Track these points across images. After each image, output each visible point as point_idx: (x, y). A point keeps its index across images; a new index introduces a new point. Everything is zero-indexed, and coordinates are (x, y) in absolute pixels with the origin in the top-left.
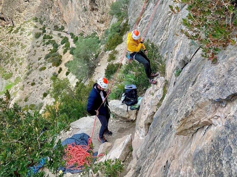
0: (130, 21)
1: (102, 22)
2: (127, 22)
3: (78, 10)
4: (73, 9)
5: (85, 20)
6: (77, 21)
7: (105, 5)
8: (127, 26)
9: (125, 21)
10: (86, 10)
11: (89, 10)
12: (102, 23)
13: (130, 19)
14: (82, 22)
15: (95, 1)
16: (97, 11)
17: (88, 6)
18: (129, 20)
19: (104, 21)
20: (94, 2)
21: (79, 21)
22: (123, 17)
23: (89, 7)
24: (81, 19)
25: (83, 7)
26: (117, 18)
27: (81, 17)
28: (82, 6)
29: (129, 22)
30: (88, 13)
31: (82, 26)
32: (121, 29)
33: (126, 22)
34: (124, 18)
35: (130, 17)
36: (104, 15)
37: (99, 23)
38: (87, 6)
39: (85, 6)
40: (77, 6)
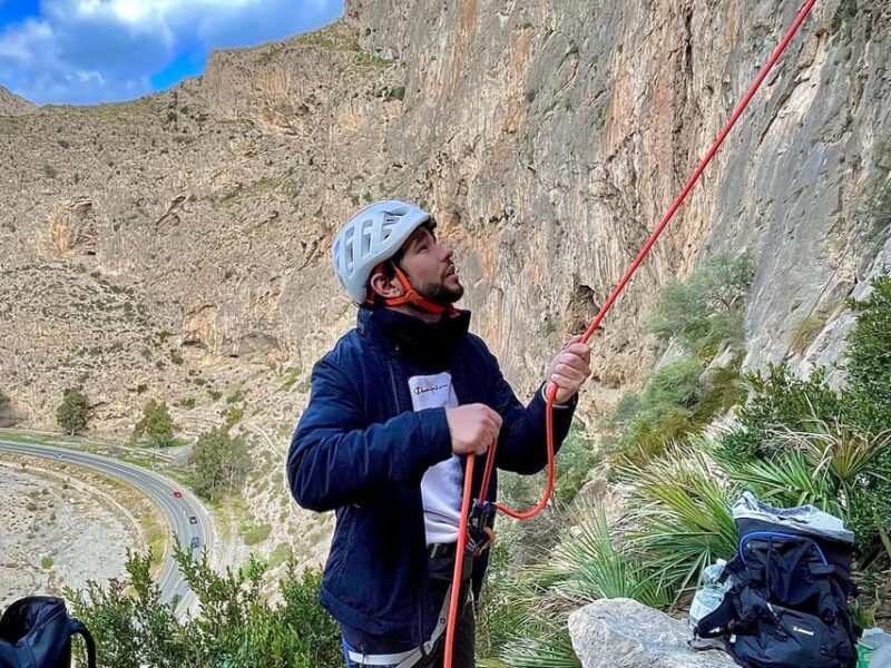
0: (753, 358)
1: (613, 384)
2: (737, 362)
3: (521, 327)
4: (505, 324)
5: (543, 367)
6: (512, 369)
7: (637, 310)
8: (736, 383)
9: (723, 359)
10: (551, 329)
11: (566, 330)
12: (615, 387)
13: (756, 352)
14: (531, 374)
15: (595, 297)
16: (600, 335)
17: (562, 314)
18: (748, 356)
19: (623, 378)
20: (591, 297)
21: (520, 368)
22: (716, 340)
23: (566, 317)
24: (530, 363)
25: (543, 315)
26: (686, 346)
27: (527, 356)
28: (538, 312)
29: (745, 363)
30: (561, 339)
31: (528, 391)
32: (698, 392)
33: (732, 362)
34: (722, 345)
35: (752, 343)
36: (625, 355)
37: (598, 385)
38: (557, 314)
39: (551, 312)
40: (520, 312)
